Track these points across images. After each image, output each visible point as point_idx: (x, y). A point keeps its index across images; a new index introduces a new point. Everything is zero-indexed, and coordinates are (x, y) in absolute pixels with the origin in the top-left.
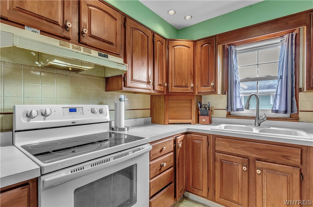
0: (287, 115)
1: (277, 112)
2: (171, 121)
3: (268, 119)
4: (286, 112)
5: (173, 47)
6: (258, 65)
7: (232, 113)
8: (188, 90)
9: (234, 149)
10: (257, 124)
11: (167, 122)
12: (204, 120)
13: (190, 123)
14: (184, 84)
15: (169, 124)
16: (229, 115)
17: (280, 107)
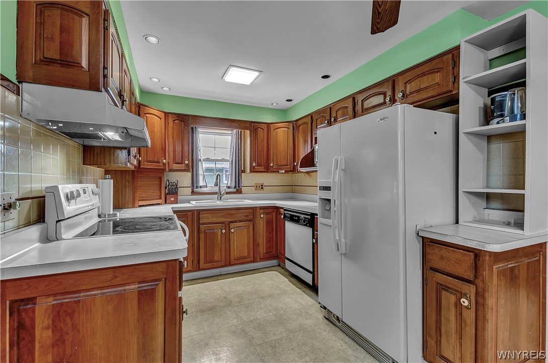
0: (235, 190)
1: (229, 187)
2: (141, 203)
3: (227, 193)
4: (235, 187)
5: (145, 114)
6: (215, 148)
7: (195, 190)
8: (160, 166)
9: (215, 219)
10: (219, 199)
11: (137, 205)
12: (172, 199)
13: (159, 204)
14: (156, 160)
15: (140, 206)
16: (193, 193)
17: (231, 183)
